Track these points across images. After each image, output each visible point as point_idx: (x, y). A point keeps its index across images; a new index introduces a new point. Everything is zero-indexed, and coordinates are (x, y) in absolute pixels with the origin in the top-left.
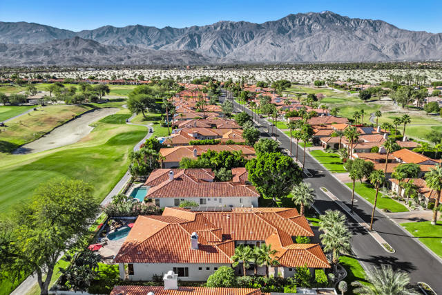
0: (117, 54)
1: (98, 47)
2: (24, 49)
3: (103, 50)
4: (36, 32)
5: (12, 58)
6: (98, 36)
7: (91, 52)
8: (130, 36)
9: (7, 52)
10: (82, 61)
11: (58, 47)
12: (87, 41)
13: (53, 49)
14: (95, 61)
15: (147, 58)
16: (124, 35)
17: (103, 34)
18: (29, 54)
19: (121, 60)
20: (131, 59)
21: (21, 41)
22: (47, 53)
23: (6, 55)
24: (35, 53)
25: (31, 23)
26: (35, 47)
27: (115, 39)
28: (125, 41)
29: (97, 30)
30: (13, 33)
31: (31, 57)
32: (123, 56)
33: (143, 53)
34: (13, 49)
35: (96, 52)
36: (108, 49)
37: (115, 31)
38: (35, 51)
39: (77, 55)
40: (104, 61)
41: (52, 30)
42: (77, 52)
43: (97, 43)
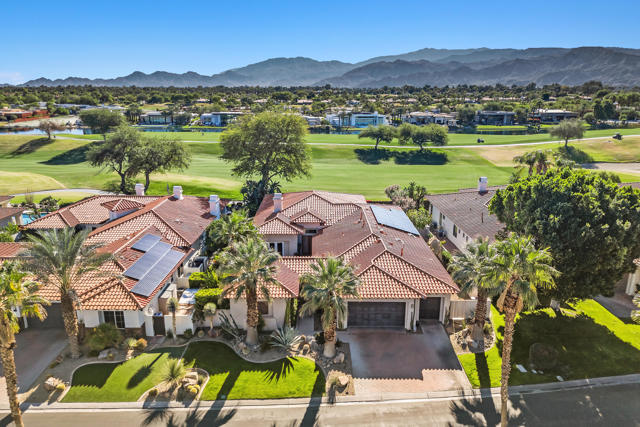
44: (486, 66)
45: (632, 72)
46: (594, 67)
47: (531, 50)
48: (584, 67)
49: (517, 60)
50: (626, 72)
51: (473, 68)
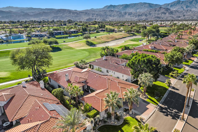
0: (178, 14)
1: (169, 11)
2: (138, 14)
3: (171, 13)
4: (145, 6)
5: (133, 18)
6: (171, 6)
7: (165, 14)
8: (189, 4)
9: (132, 15)
10: (160, 18)
11: (151, 12)
12: (164, 8)
13: (149, 13)
14: (165, 18)
15: (195, 16)
16: (185, 4)
17: (174, 5)
18: (139, 16)
19: (180, 17)
20: (185, 17)
21: (138, 11)
22: (146, 15)
23: (131, 17)
24: (141, 15)
25: (143, 3)
26: (142, 13)
27: (180, 7)
28: (185, 8)
29: (172, 3)
30: (136, 8)
31: (139, 17)
32: (181, 15)
33: (193, 13)
34: (134, 14)
35: (167, 14)
36: (174, 12)
37: (181, 3)
38: (142, 15)
39: (158, 15)
40: (170, 18)
41: (151, 5)
42: (159, 14)
43: (169, 9)
44: (34, 14)
45: (74, 16)
46: (65, 15)
47: (46, 9)
48: (62, 15)
49: (43, 12)
50: (73, 16)
51: (30, 14)
